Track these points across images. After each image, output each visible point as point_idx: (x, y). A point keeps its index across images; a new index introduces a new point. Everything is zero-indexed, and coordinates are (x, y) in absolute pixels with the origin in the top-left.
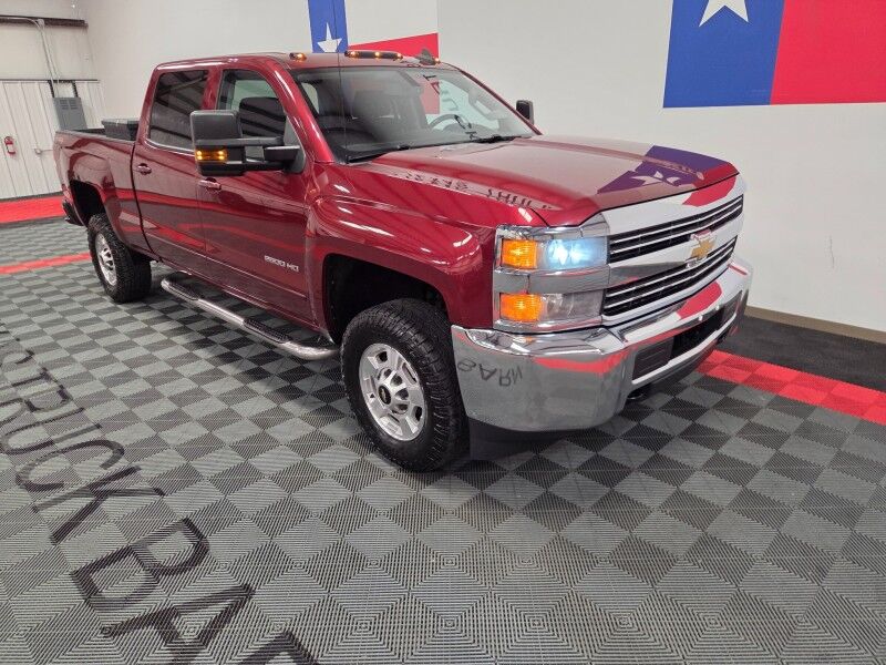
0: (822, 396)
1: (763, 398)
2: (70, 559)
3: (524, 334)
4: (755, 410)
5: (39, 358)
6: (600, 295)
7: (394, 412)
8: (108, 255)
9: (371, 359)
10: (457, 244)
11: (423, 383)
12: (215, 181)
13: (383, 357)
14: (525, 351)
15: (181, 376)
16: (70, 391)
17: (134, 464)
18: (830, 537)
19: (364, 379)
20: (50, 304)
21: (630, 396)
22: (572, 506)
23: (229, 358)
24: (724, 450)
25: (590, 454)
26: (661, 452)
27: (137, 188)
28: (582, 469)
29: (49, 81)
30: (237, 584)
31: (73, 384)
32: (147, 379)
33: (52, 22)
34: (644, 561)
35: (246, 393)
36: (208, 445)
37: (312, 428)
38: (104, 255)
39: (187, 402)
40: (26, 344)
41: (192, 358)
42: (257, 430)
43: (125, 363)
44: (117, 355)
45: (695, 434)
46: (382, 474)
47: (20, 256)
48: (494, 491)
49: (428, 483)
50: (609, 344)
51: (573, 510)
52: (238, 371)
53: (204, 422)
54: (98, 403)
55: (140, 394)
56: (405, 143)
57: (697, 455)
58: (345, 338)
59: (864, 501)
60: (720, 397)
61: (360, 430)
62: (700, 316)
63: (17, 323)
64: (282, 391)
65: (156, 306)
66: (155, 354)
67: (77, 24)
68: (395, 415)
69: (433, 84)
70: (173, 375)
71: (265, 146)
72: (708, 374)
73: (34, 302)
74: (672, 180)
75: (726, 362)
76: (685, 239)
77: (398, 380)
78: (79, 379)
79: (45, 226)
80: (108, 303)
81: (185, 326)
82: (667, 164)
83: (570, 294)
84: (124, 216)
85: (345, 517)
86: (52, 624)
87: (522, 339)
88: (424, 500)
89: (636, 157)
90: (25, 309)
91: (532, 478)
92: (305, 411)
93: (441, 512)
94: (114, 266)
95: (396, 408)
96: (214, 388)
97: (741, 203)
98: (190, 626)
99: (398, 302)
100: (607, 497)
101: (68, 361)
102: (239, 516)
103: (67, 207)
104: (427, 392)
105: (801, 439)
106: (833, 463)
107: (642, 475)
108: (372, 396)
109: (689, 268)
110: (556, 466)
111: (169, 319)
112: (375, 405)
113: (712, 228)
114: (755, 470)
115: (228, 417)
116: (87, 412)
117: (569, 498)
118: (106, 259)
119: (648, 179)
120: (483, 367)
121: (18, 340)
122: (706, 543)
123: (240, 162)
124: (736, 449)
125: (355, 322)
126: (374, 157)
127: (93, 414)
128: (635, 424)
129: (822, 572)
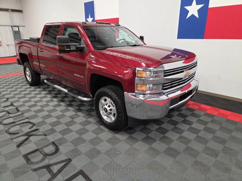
0: (217, 113)
1: (202, 113)
2: (22, 152)
3: (143, 94)
4: (200, 116)
5: (10, 100)
6: (162, 85)
7: (108, 115)
8: (29, 73)
9: (102, 101)
10: (125, 72)
11: (116, 107)
12: (61, 54)
13: (105, 100)
14: (143, 99)
15: (49, 105)
16: (19, 109)
17: (38, 128)
18: (219, 147)
19: (100, 106)
20: (12, 86)
21: (169, 111)
22: (154, 139)
23: (62, 101)
24: (192, 126)
25: (158, 127)
26: (176, 126)
27: (39, 55)
28: (156, 130)
29: (11, 26)
30: (67, 158)
31: (20, 107)
32: (40, 106)
33: (13, 11)
34: (172, 153)
35: (67, 110)
36: (58, 123)
37: (86, 119)
38: (28, 73)
39: (52, 112)
40: (6, 96)
41: (52, 101)
42: (71, 120)
43: (34, 102)
44: (31, 100)
45: (185, 122)
46: (105, 131)
47: (3, 73)
48: (134, 135)
49: (117, 133)
50: (164, 97)
51: (154, 140)
52: (65, 104)
53: (56, 117)
54: (27, 112)
55: (39, 110)
56: (112, 46)
57: (185, 127)
58: (95, 96)
59: (227, 139)
60: (191, 113)
61: (98, 120)
62: (186, 91)
63: (3, 91)
64: (77, 109)
65: (42, 87)
66: (42, 99)
67: (20, 11)
68: (108, 116)
69: (118, 31)
70: (47, 105)
71: (76, 46)
72: (188, 107)
73: (8, 85)
74: (180, 57)
75: (193, 104)
76: (183, 72)
77: (109, 106)
78: (22, 106)
79: (9, 65)
80: (28, 86)
81: (50, 92)
82: (178, 53)
83: (154, 84)
84: (35, 63)
85: (95, 142)
86: (18, 168)
87: (142, 96)
88: (116, 137)
89: (170, 51)
90: (5, 87)
91: (143, 132)
92: (83, 115)
93: (120, 140)
94: (31, 76)
95: (109, 114)
96: (59, 109)
97: (197, 63)
98: (55, 169)
99: (110, 86)
100: (163, 137)
101: (18, 101)
102: (67, 141)
103: (18, 60)
104: (117, 109)
105: (211, 123)
106: (219, 129)
107: (172, 132)
108: (102, 111)
109: (184, 79)
110: (149, 129)
111: (45, 91)
112: (103, 113)
113: (190, 69)
114: (200, 131)
115: (63, 116)
116: (24, 115)
117: (153, 137)
118: (28, 74)
119: (173, 57)
120: (132, 103)
121: (4, 95)
122: (188, 149)
123: (69, 49)
124: (195, 125)
125: (98, 91)
126: (104, 49)
127: (26, 115)
128: (170, 119)
129: (217, 155)
